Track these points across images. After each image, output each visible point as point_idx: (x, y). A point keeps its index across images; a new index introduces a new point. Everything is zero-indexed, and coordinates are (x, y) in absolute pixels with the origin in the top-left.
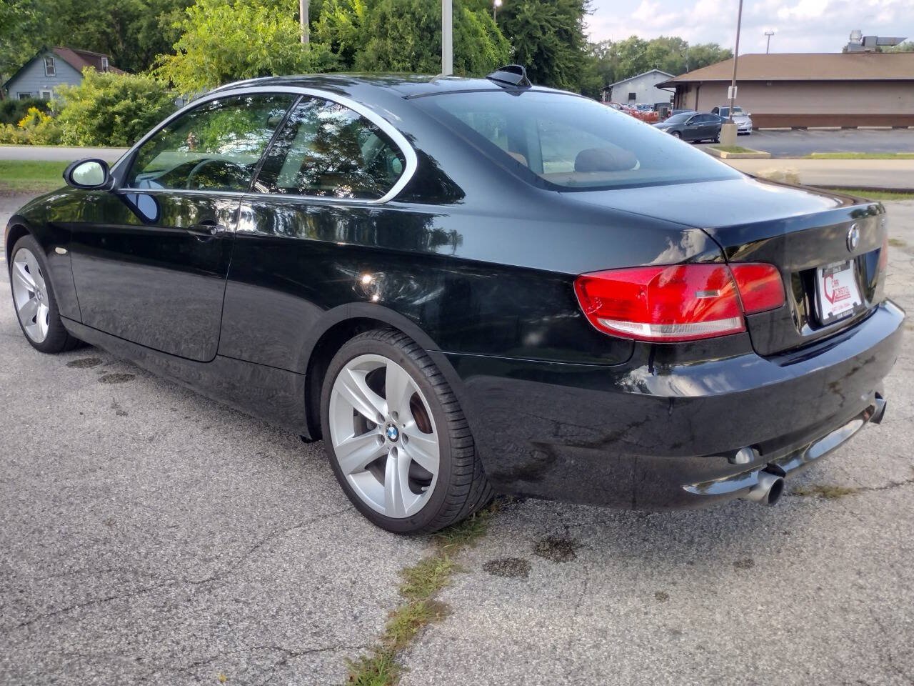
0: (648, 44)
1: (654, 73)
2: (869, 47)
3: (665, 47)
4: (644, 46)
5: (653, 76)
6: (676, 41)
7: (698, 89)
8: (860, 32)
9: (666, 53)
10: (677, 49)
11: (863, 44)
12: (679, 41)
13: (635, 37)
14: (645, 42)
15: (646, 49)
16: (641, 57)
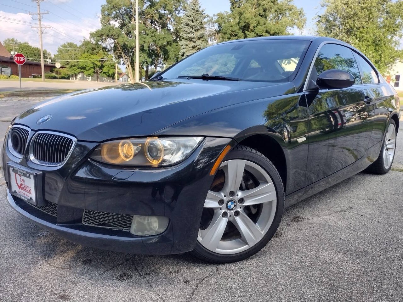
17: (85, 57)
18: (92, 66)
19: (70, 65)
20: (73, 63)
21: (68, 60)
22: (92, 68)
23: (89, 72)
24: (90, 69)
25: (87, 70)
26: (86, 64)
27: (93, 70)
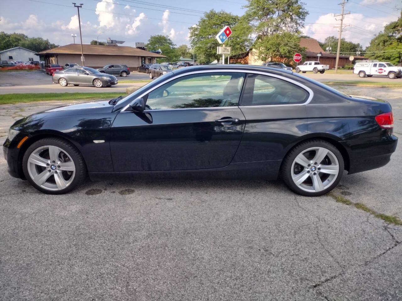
0: (10, 36)
1: (19, 48)
2: (114, 44)
3: (19, 38)
4: (8, 36)
5: (19, 50)
6: (22, 35)
7: (57, 56)
8: (110, 38)
9: (19, 40)
10: (23, 38)
11: (112, 43)
12: (24, 35)
13: (3, 32)
14: (9, 35)
15: (9, 38)
16: (7, 41)
17: (392, 48)
18: (397, 55)
19: (376, 56)
20: (379, 55)
21: (374, 52)
22: (397, 57)
23: (394, 61)
24: (395, 59)
25: (392, 60)
26: (392, 55)
27: (398, 60)
